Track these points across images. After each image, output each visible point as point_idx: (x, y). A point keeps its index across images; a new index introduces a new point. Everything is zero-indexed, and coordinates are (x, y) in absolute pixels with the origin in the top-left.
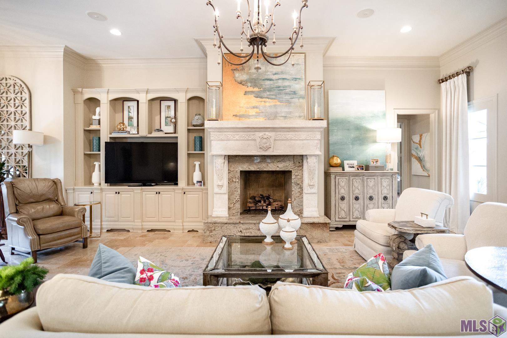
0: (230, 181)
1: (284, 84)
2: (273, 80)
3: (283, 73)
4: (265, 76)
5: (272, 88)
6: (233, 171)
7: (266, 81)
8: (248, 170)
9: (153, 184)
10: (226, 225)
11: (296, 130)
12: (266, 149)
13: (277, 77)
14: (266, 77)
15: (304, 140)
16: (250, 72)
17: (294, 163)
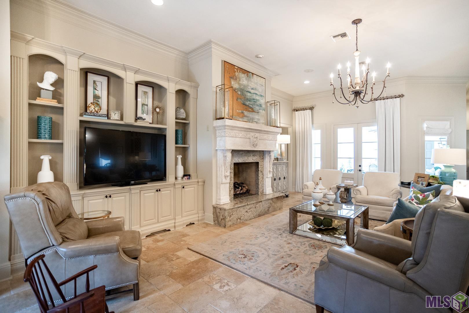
1: (256, 98)
2: (251, 93)
3: (256, 90)
5: (251, 99)
7: (248, 93)
8: (238, 162)
11: (269, 133)
12: (256, 146)
13: (253, 91)
15: (271, 140)
16: (240, 83)
17: (260, 156)
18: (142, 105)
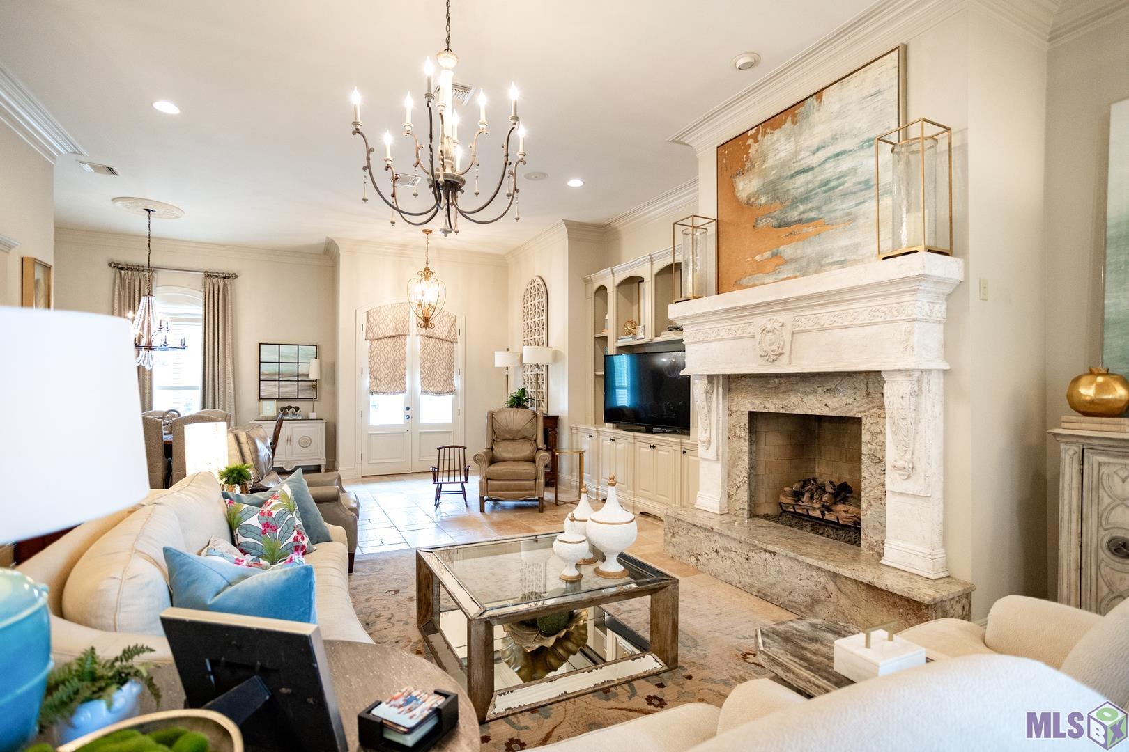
0: (731, 436)
1: (838, 170)
3: (837, 139)
4: (795, 165)
5: (811, 191)
6: (736, 411)
7: (797, 177)
8: (763, 410)
11: (838, 298)
12: (774, 358)
13: (822, 155)
14: (798, 167)
15: (868, 324)
16: (765, 168)
17: (868, 395)
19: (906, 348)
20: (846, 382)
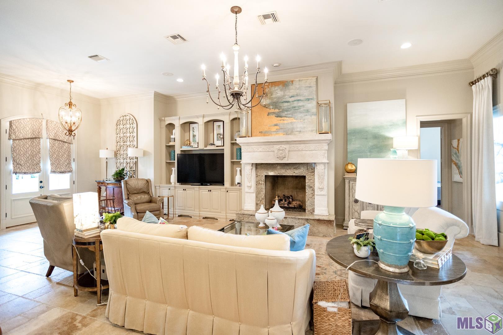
0: (258, 183)
1: (299, 105)
2: (290, 102)
3: (298, 95)
4: (284, 99)
5: (289, 109)
6: (260, 175)
7: (284, 103)
8: (271, 175)
9: (208, 184)
10: (251, 217)
11: (307, 142)
12: (282, 158)
13: (293, 99)
14: (284, 100)
15: (313, 150)
16: (272, 97)
17: (307, 169)
18: (217, 135)
19: (324, 157)
20: (300, 166)
